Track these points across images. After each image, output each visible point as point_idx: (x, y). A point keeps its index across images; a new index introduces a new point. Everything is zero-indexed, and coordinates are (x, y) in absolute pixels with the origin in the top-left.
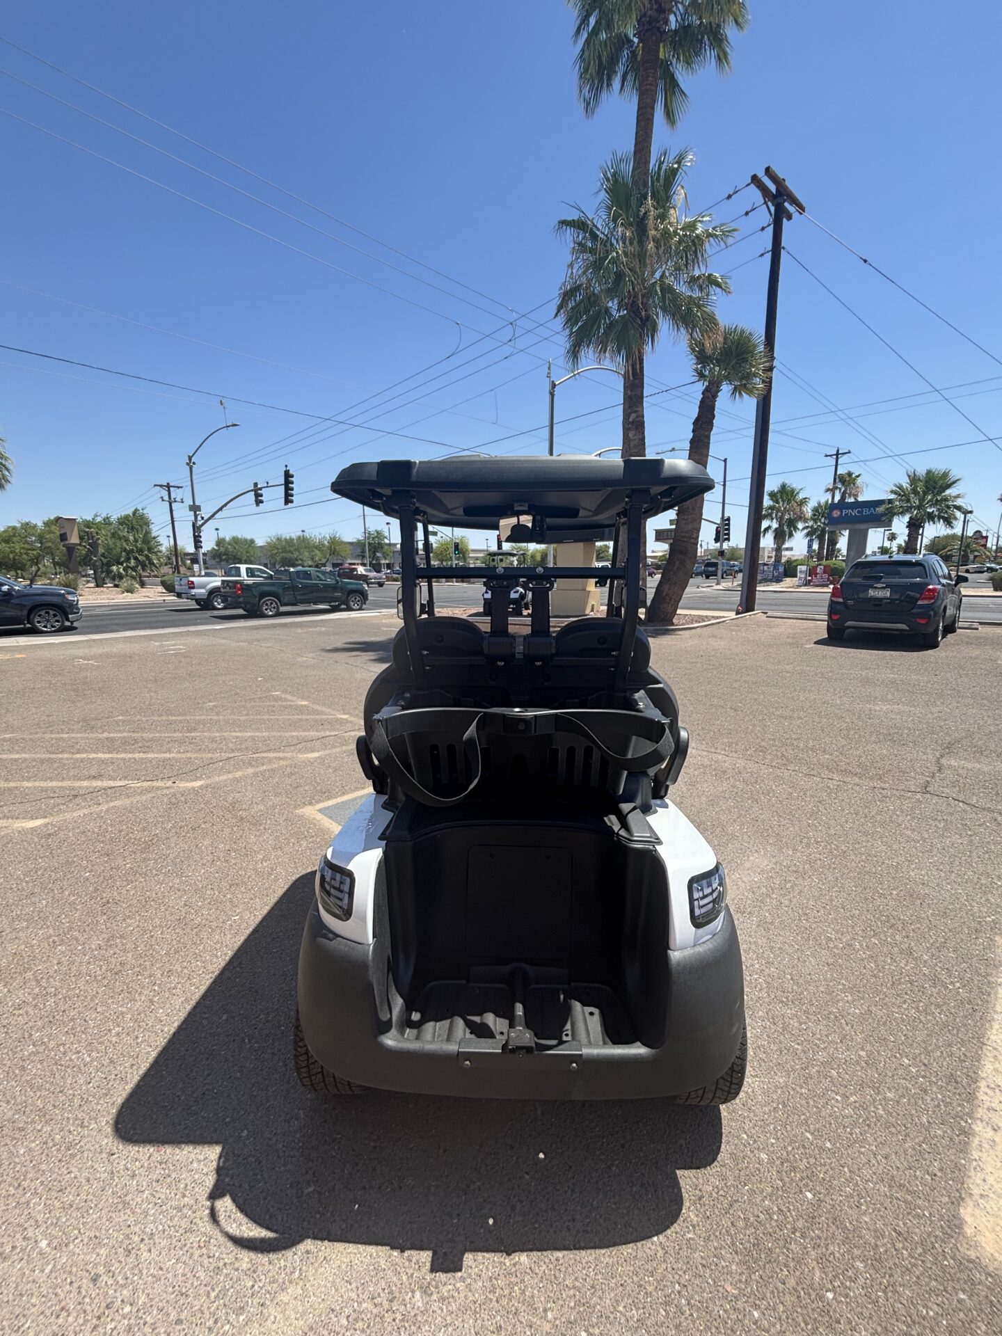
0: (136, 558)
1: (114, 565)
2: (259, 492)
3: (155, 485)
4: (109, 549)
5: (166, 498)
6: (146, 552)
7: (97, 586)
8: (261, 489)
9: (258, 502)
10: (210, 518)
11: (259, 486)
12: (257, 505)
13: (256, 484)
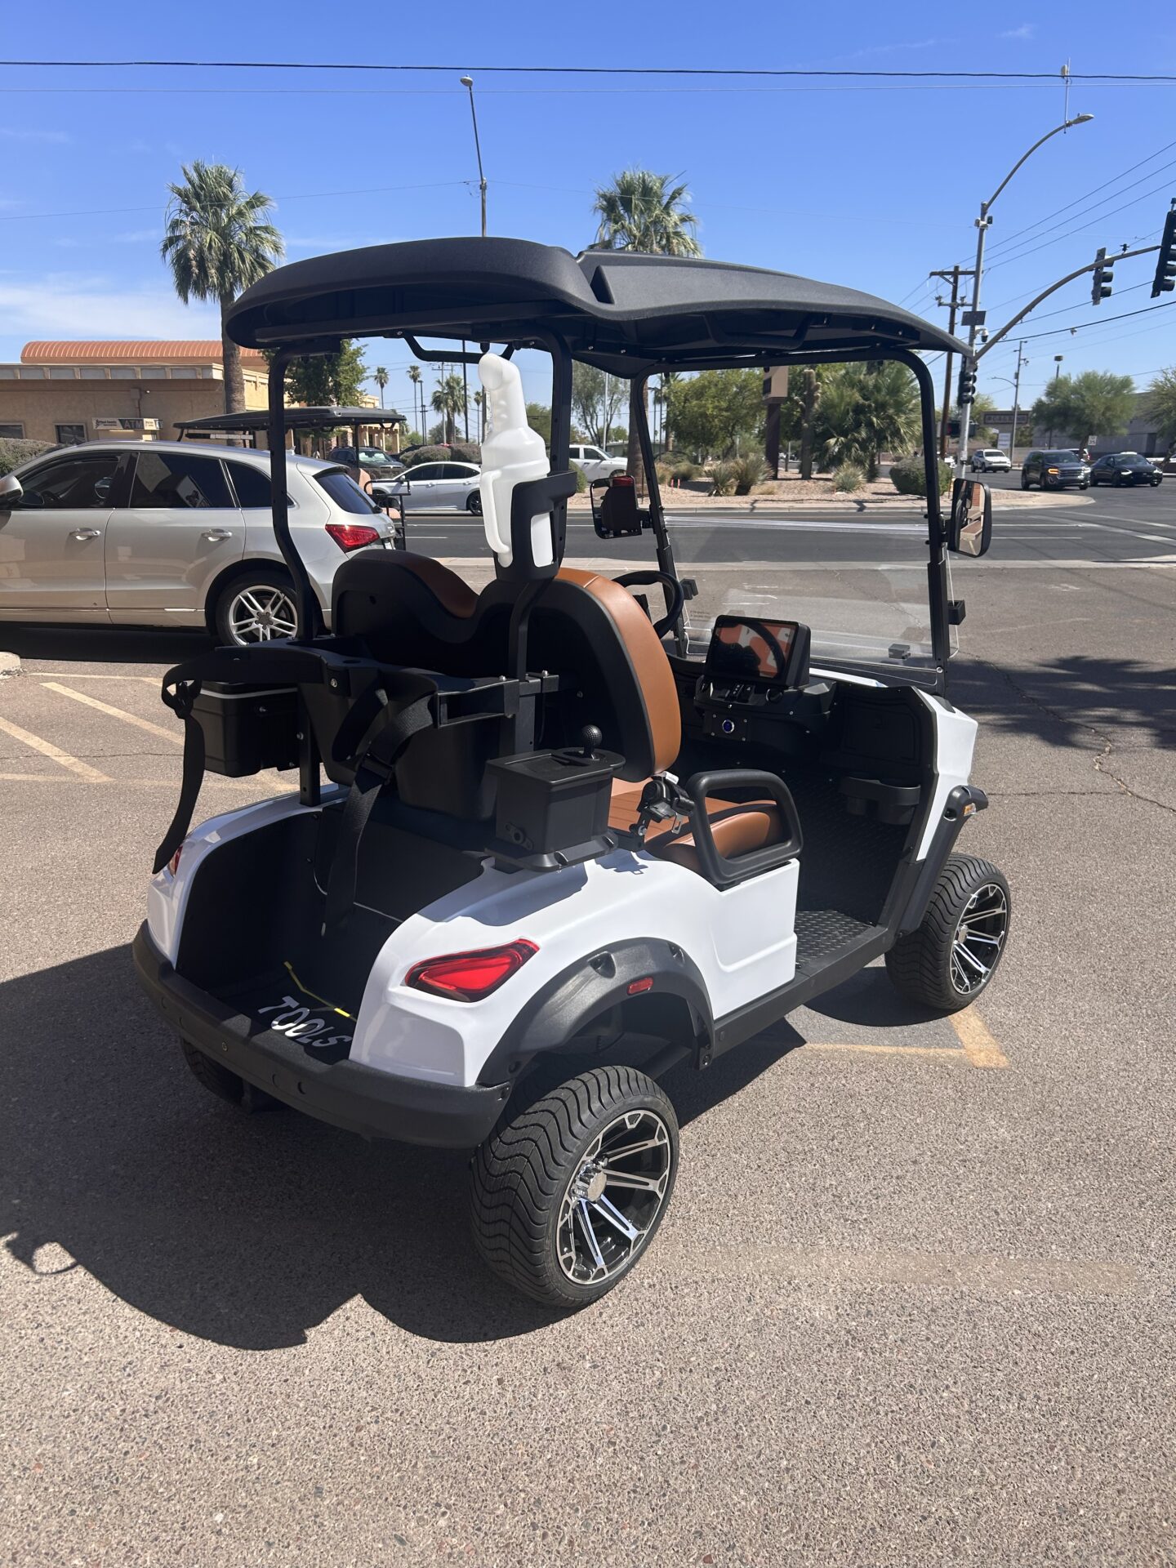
0: (870, 424)
1: (833, 437)
2: (1106, 269)
3: (933, 274)
4: (828, 405)
5: (948, 300)
6: (891, 411)
7: (803, 478)
8: (1110, 263)
9: (1100, 293)
10: (996, 340)
11: (1107, 257)
12: (1096, 301)
13: (1101, 253)
